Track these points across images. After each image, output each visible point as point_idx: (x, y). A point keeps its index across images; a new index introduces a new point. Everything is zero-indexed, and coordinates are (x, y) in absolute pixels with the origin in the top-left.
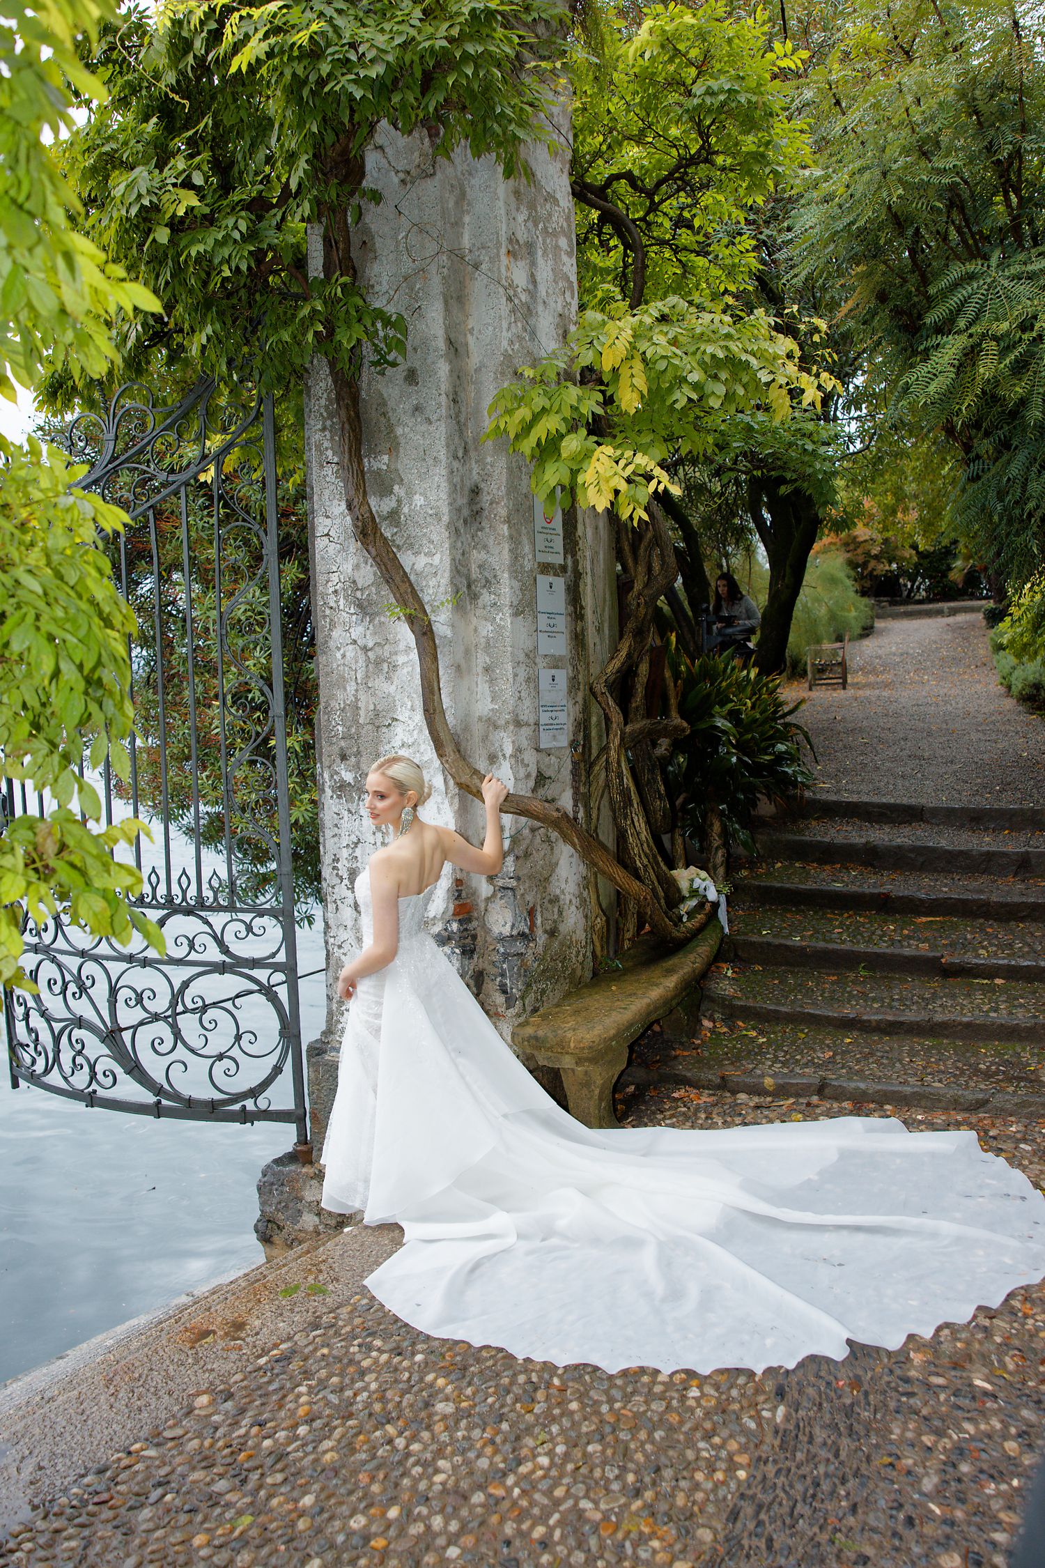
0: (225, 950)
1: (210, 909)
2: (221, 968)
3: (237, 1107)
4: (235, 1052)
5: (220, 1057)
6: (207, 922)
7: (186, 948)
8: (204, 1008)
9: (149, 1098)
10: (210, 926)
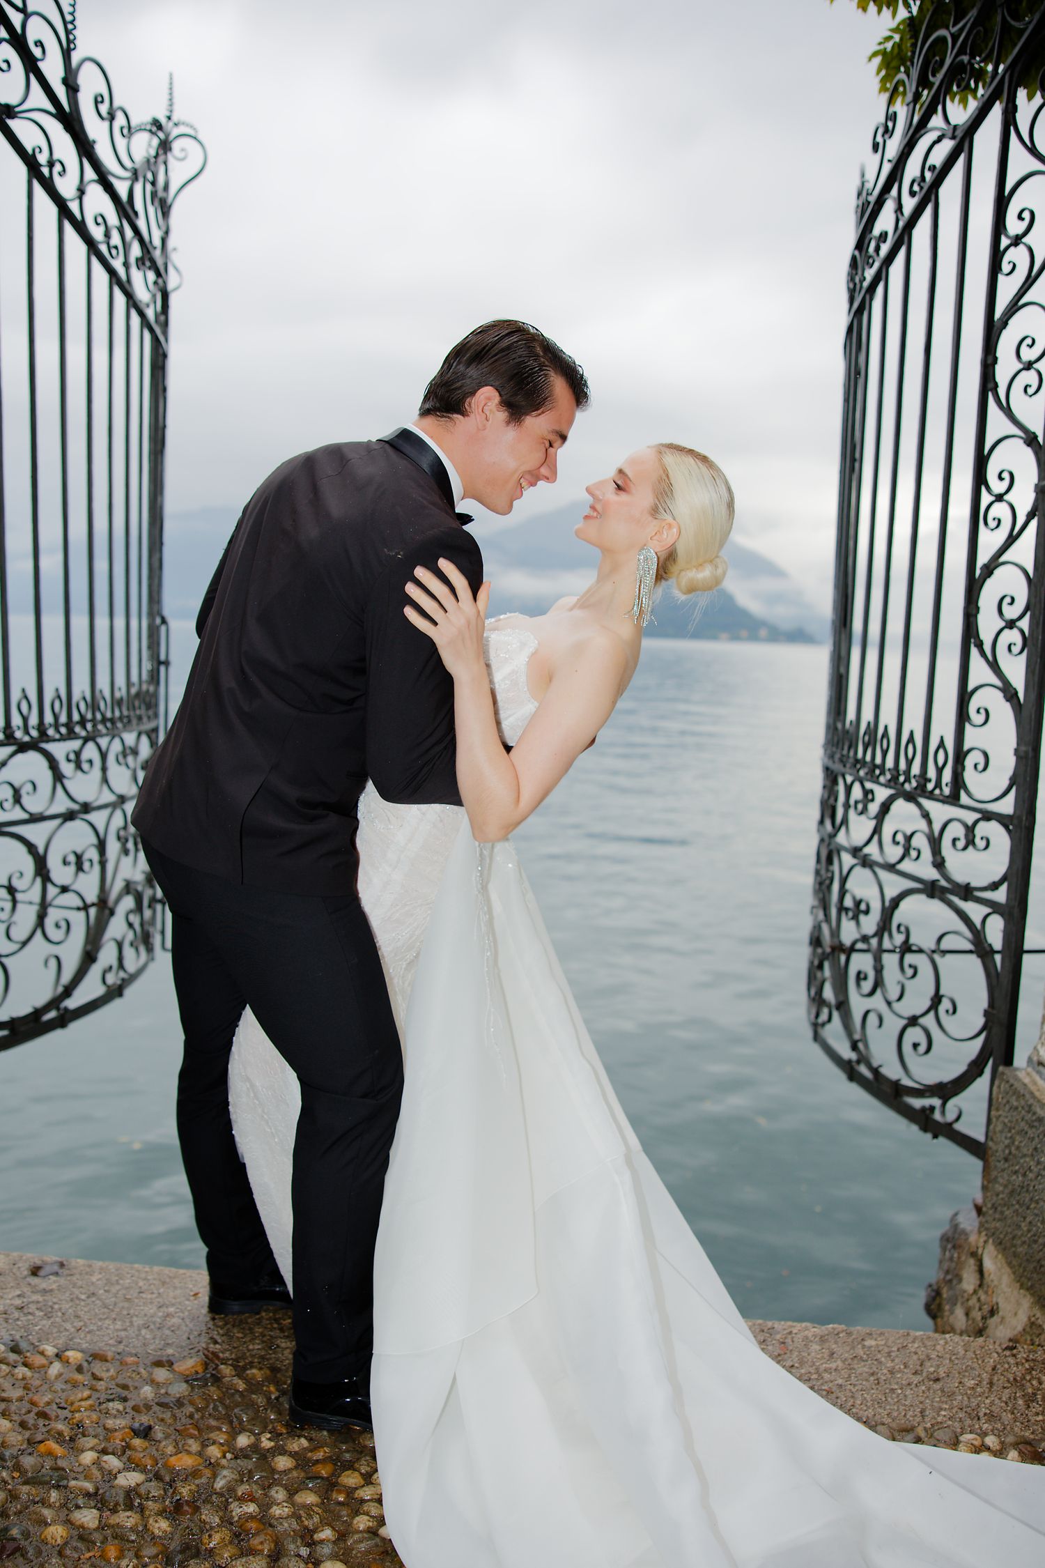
0: (939, 864)
1: (930, 796)
2: (932, 890)
3: (917, 1103)
4: (929, 1021)
5: (913, 1021)
6: (926, 815)
7: (899, 851)
8: (906, 948)
9: (847, 1053)
10: (930, 822)
